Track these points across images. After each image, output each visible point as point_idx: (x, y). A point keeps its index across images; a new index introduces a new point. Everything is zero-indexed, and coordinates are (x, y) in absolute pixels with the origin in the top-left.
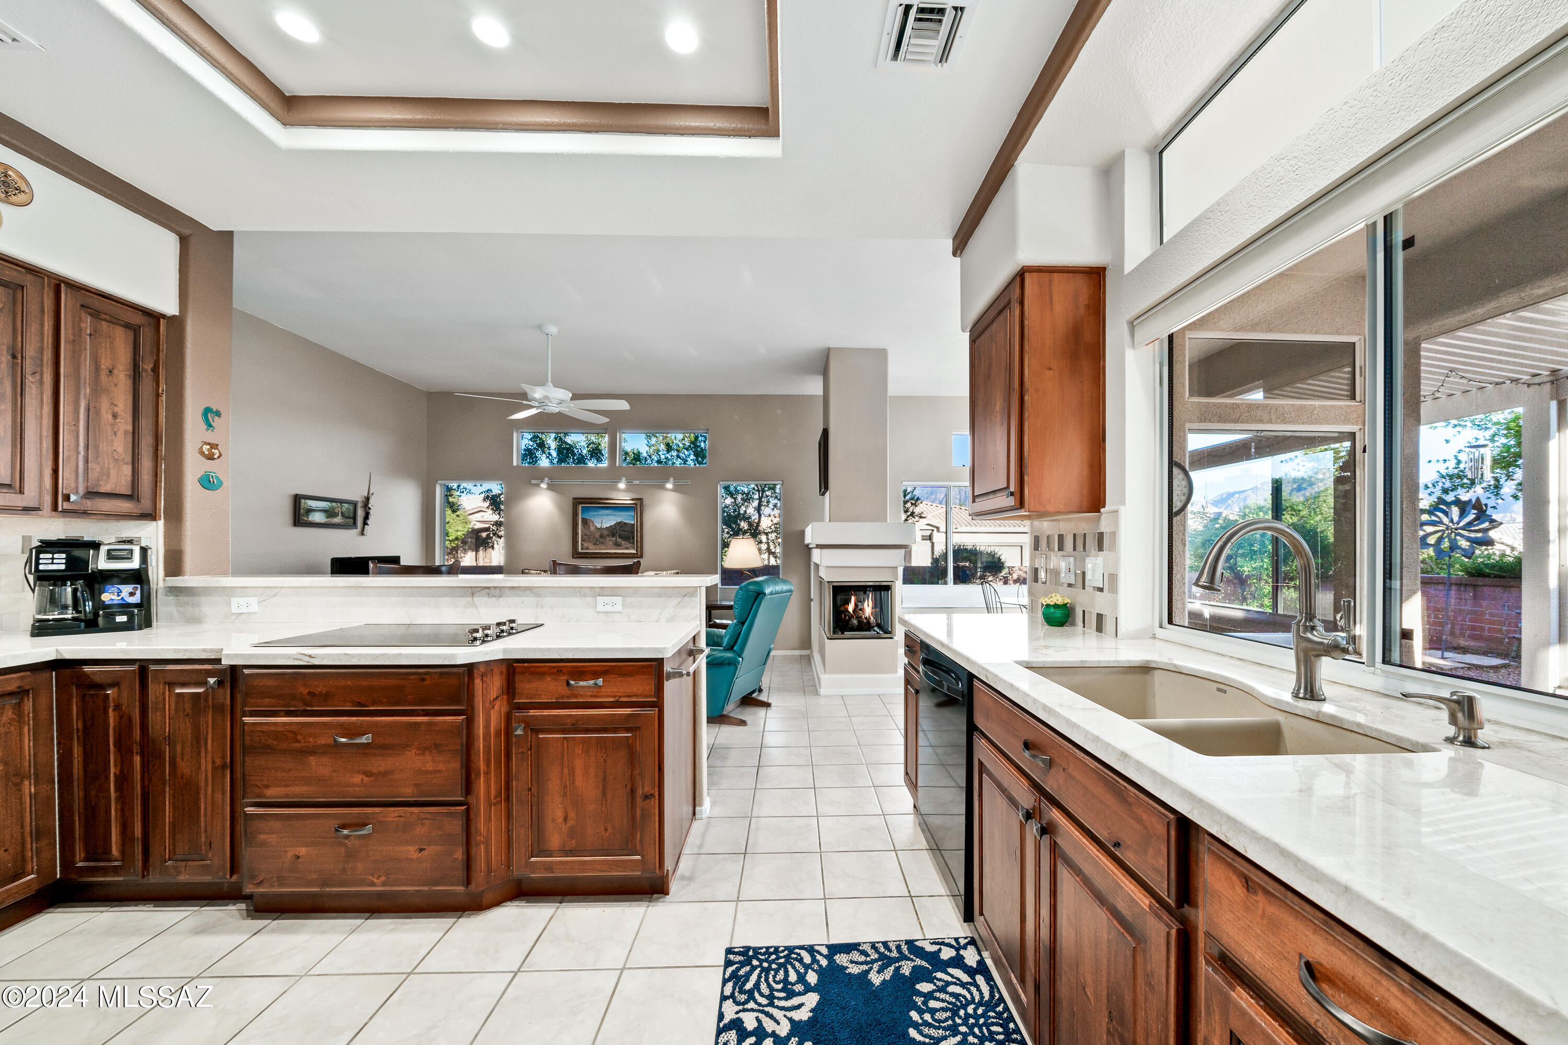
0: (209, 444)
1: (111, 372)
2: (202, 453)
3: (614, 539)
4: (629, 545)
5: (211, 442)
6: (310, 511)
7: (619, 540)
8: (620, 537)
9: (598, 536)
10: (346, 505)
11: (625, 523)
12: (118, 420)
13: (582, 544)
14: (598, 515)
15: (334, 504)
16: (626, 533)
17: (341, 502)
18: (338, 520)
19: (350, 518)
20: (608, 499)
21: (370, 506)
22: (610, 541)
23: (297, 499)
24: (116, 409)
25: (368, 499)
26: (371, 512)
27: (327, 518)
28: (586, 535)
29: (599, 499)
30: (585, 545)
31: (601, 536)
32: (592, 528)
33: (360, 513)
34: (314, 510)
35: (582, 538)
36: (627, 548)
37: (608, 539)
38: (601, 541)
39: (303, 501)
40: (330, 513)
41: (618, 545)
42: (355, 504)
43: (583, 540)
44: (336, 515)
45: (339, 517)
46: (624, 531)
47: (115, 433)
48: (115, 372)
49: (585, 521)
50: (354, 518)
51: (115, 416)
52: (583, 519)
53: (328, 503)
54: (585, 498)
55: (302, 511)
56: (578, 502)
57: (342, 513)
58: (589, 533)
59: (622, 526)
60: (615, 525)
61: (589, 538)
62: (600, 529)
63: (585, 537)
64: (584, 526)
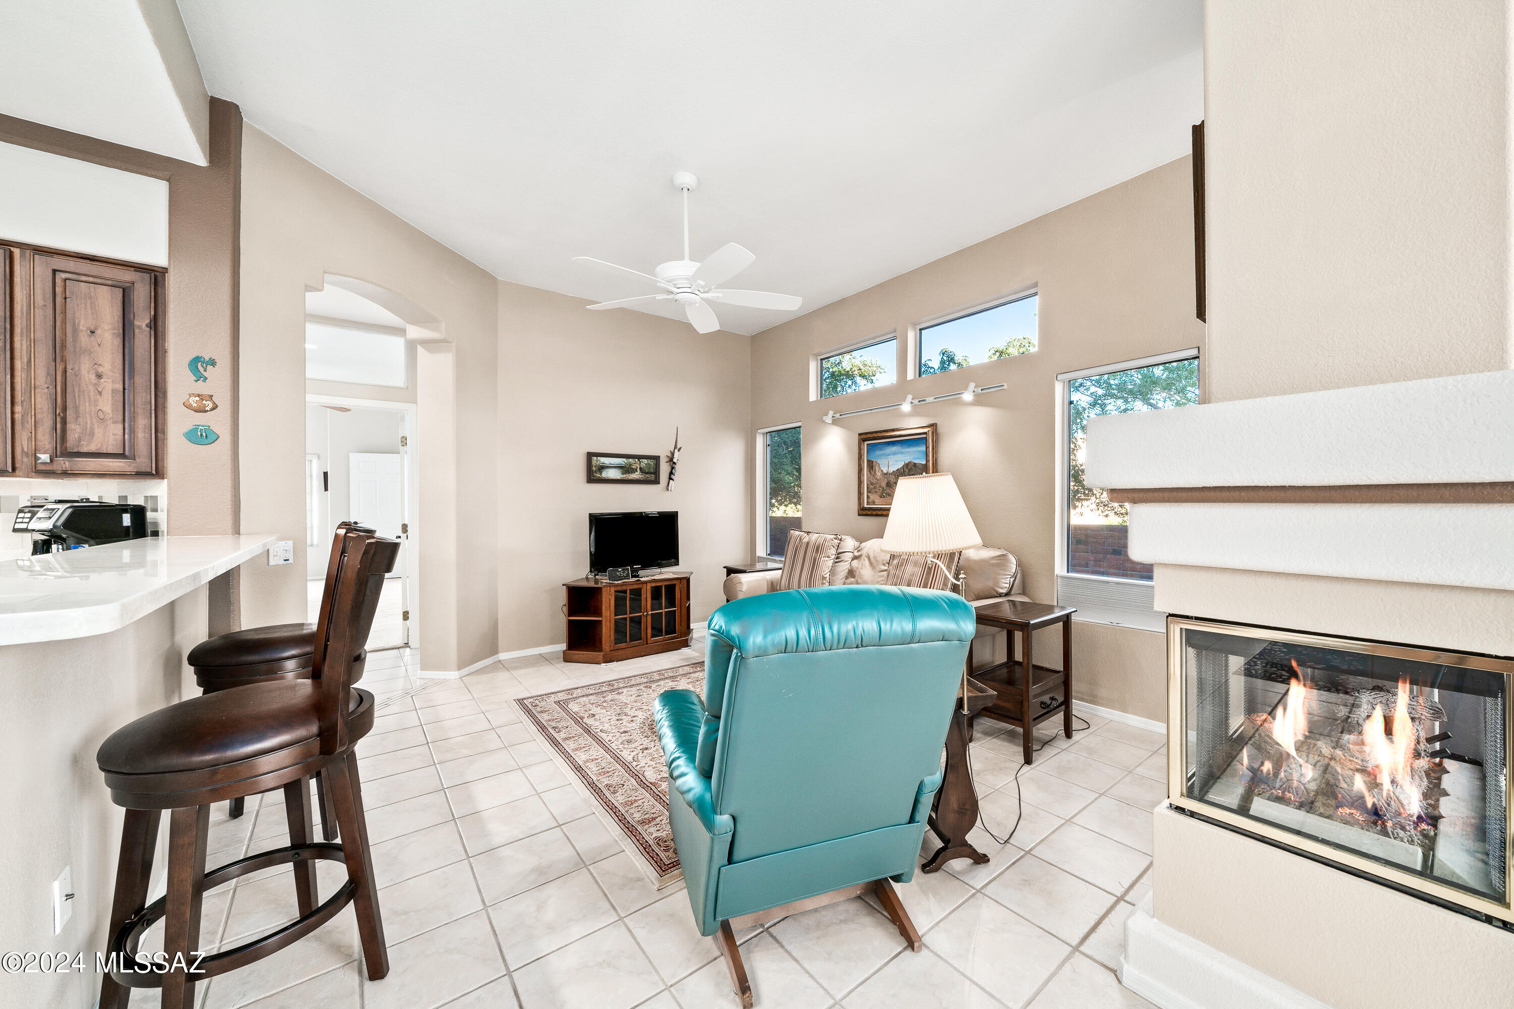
0: (199, 395)
1: (92, 332)
2: (188, 406)
5: (200, 393)
6: (602, 468)
9: (884, 485)
10: (645, 461)
11: (915, 464)
12: (102, 380)
13: (868, 497)
14: (883, 455)
15: (631, 460)
17: (639, 457)
18: (636, 475)
19: (652, 473)
21: (675, 460)
23: (590, 455)
24: (100, 369)
25: (673, 454)
26: (676, 467)
27: (623, 474)
28: (872, 484)
29: (886, 431)
30: (872, 497)
31: (888, 485)
32: (879, 474)
33: (664, 468)
34: (608, 467)
35: (868, 488)
38: (888, 491)
39: (595, 458)
40: (626, 469)
42: (657, 459)
43: (868, 492)
44: (634, 471)
45: (638, 473)
47: (100, 393)
48: (98, 332)
49: (871, 465)
50: (656, 472)
51: (99, 376)
52: (868, 461)
53: (624, 460)
55: (594, 469)
56: (864, 437)
57: (641, 469)
58: (875, 481)
59: (911, 468)
60: (903, 467)
61: (875, 488)
62: (886, 474)
63: (871, 487)
64: (870, 472)
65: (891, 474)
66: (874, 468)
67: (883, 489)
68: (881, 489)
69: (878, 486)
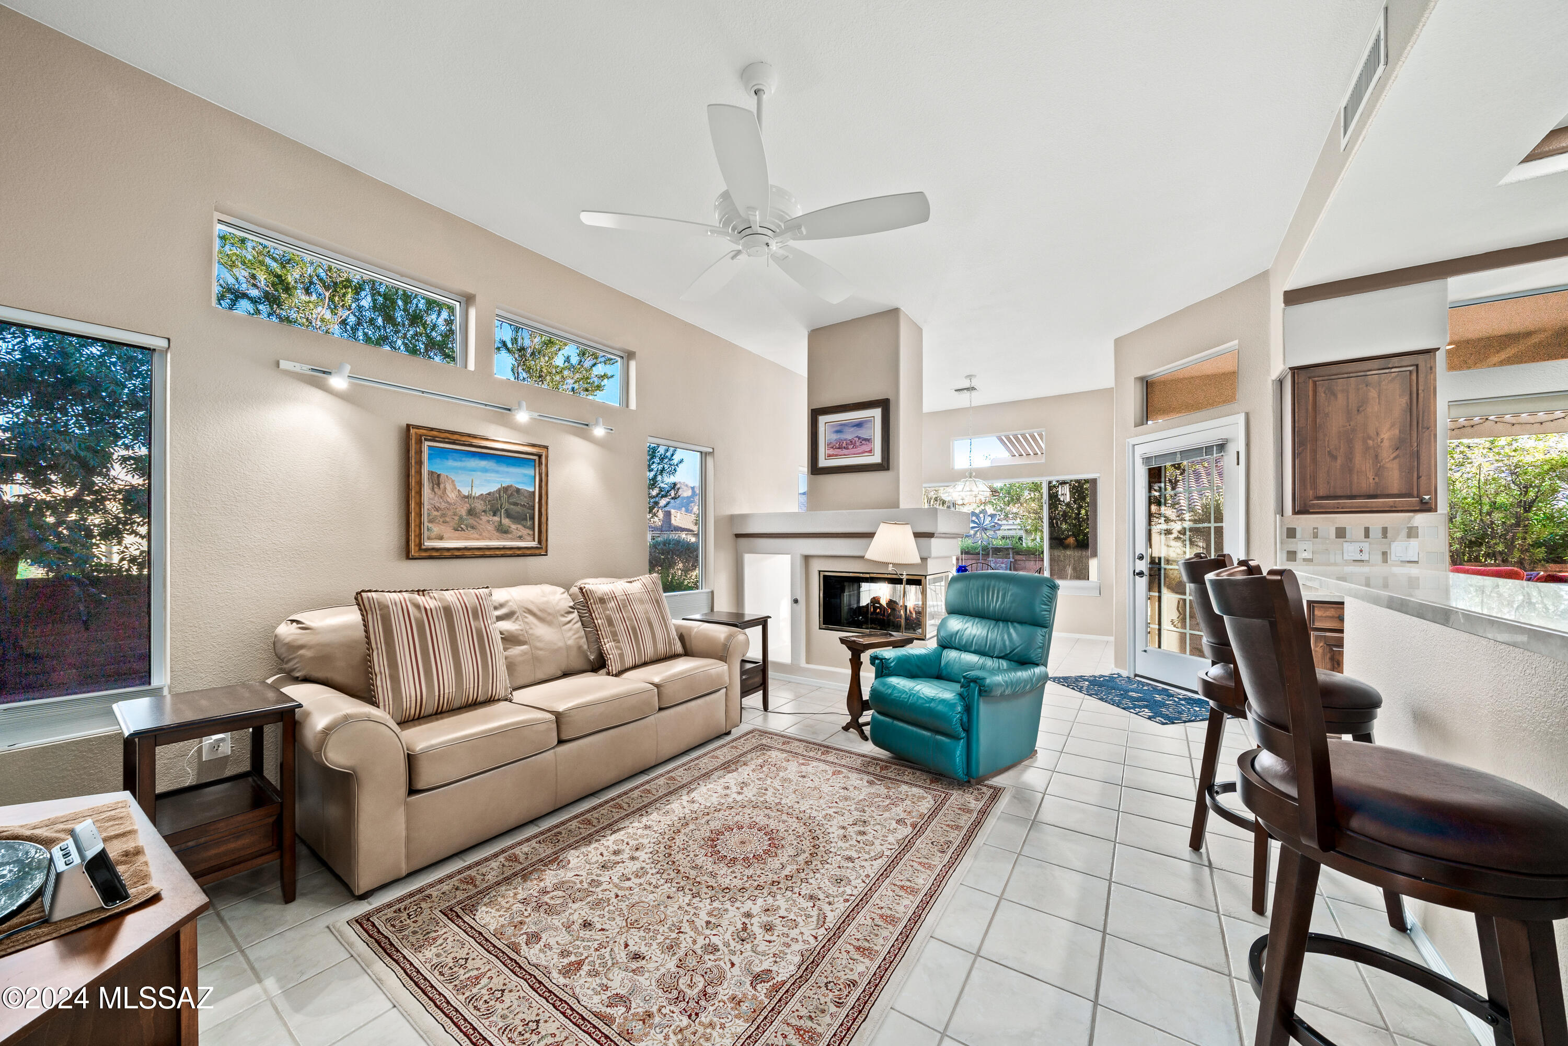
3: (497, 519)
4: (525, 532)
7: (506, 521)
8: (509, 515)
9: (463, 512)
11: (518, 491)
13: (425, 529)
16: (518, 509)
20: (475, 437)
22: (488, 522)
28: (437, 509)
29: (469, 435)
30: (434, 528)
31: (471, 512)
32: (452, 496)
35: (427, 514)
36: (520, 538)
37: (484, 518)
38: (471, 522)
41: (503, 531)
43: (429, 520)
46: (516, 504)
49: (434, 480)
52: (431, 473)
54: (440, 431)
56: (414, 433)
58: (443, 505)
59: (512, 495)
60: (499, 491)
61: (443, 515)
62: (467, 497)
63: (436, 513)
64: (433, 489)
65: (478, 498)
66: (442, 486)
67: (461, 518)
68: (457, 518)
69: (450, 513)
